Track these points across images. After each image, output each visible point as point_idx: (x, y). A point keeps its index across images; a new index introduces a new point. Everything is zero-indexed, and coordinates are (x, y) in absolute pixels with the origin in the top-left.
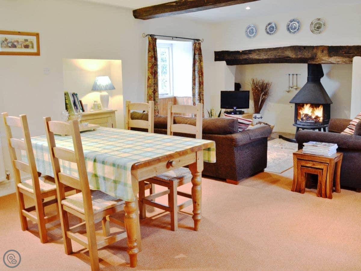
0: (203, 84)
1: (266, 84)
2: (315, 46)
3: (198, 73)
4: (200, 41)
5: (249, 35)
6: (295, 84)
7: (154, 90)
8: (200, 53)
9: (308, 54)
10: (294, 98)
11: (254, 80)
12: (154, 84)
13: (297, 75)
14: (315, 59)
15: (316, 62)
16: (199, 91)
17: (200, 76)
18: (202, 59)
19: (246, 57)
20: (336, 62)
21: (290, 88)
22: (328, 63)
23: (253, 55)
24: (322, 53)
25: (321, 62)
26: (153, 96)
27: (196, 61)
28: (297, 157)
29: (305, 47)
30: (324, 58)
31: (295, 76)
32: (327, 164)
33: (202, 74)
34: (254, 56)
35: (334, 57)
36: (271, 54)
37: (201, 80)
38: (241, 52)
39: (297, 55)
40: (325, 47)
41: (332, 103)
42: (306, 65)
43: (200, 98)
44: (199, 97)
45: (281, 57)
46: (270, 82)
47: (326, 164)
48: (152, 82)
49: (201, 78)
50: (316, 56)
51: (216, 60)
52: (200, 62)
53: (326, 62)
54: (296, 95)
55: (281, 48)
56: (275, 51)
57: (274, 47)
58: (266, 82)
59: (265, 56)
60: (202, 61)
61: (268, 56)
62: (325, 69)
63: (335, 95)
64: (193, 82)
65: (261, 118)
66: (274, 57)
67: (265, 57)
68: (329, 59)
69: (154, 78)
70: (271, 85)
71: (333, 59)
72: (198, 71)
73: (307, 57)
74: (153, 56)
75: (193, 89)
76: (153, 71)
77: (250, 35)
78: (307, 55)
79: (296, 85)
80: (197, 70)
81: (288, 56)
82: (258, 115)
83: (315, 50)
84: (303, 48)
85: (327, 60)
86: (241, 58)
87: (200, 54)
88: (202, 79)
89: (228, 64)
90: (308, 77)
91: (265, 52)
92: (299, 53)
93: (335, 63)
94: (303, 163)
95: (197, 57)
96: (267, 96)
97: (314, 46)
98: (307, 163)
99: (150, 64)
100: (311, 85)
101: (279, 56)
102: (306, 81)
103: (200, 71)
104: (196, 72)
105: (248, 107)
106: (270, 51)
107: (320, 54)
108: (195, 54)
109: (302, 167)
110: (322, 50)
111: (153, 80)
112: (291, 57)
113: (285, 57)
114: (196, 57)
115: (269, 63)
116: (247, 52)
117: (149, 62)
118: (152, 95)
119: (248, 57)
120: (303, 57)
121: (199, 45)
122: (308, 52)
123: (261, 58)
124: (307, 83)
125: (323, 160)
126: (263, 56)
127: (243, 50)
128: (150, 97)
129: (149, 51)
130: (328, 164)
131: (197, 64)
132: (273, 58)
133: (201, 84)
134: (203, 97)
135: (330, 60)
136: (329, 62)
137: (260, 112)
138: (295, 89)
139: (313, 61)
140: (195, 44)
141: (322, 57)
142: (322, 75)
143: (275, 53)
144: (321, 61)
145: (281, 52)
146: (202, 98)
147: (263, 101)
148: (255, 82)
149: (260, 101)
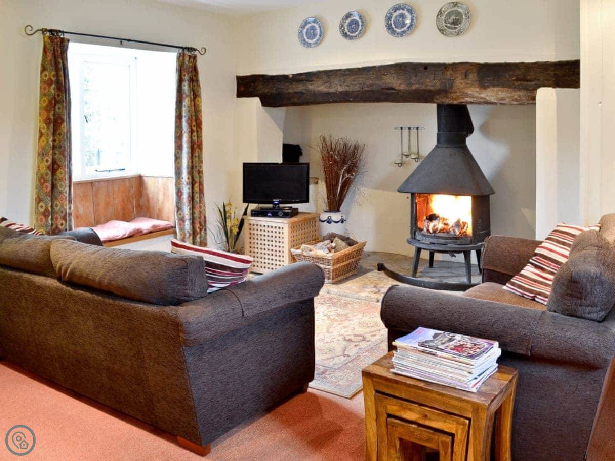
0: (200, 147)
1: (352, 148)
2: (449, 64)
3: (187, 121)
4: (196, 53)
5: (307, 40)
6: (414, 149)
7: (54, 162)
8: (194, 78)
9: (434, 82)
10: (408, 180)
11: (324, 139)
12: (54, 148)
13: (417, 128)
14: (451, 93)
15: (453, 99)
16: (190, 164)
17: (194, 128)
18: (198, 91)
19: (300, 88)
20: (496, 99)
21: (404, 157)
22: (480, 104)
23: (315, 84)
24: (464, 79)
25: (463, 101)
26: (49, 177)
27: (184, 96)
28: (374, 386)
29: (426, 66)
30: (470, 92)
31: (414, 132)
32: (467, 421)
33: (199, 124)
34: (318, 87)
35: (492, 88)
36: (354, 81)
37: (195, 139)
38: (291, 76)
39: (410, 84)
40: (471, 64)
41: (493, 193)
42: (432, 108)
43: (193, 179)
44: (190, 177)
45: (374, 88)
46: (361, 143)
47: (462, 419)
48: (47, 143)
49: (195, 134)
50: (451, 87)
51: (240, 94)
52: (195, 98)
53: (476, 100)
54: (413, 175)
55: (374, 67)
56: (362, 74)
57: (360, 66)
58: (352, 143)
59: (340, 85)
60: (200, 96)
61: (348, 86)
62: (476, 116)
63: (499, 173)
64: (176, 142)
65: (342, 222)
66: (359, 89)
67: (340, 89)
68: (481, 93)
69: (54, 134)
70: (362, 151)
71: (491, 94)
72: (189, 118)
73: (432, 88)
74: (51, 80)
75: (178, 158)
76: (52, 118)
77: (309, 41)
78: (431, 83)
79: (416, 151)
80: (185, 117)
81: (390, 85)
82: (335, 216)
83: (448, 73)
84: (422, 69)
85: (476, 95)
86: (291, 91)
87: (194, 80)
88: (198, 136)
89: (264, 103)
90: (438, 134)
91: (341, 77)
92: (413, 80)
93: (495, 101)
94: (393, 407)
95: (186, 87)
96: (354, 173)
97: (447, 62)
98: (405, 409)
99: (43, 98)
100: (447, 151)
101: (371, 85)
102: (433, 142)
103: (194, 118)
104: (184, 120)
105: (307, 201)
106: (350, 75)
107: (462, 81)
108: (180, 81)
109: (389, 419)
110: (464, 71)
111: (51, 139)
112: (397, 87)
113: (383, 88)
114: (184, 86)
115: (349, 102)
116: (304, 77)
117: (43, 95)
118: (47, 174)
119: (304, 88)
120: (423, 87)
121: (192, 60)
122: (434, 77)
123: (332, 90)
124: (436, 146)
125: (454, 407)
126: (338, 87)
127: (295, 72)
128: (42, 180)
129: (44, 69)
130: (470, 419)
131: (186, 102)
132: (358, 91)
133: (196, 147)
134: (201, 177)
135: (482, 96)
136: (482, 101)
137: (340, 209)
138: (415, 159)
139: (447, 97)
140: (181, 58)
141: (463, 88)
142: (470, 130)
143: (362, 79)
144: (463, 98)
145: (374, 76)
146: (197, 179)
147: (346, 185)
148: (329, 143)
149: (340, 185)
